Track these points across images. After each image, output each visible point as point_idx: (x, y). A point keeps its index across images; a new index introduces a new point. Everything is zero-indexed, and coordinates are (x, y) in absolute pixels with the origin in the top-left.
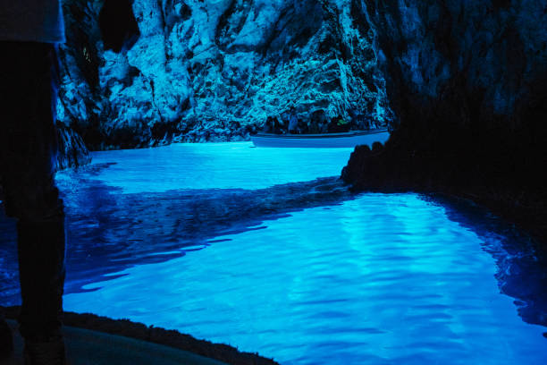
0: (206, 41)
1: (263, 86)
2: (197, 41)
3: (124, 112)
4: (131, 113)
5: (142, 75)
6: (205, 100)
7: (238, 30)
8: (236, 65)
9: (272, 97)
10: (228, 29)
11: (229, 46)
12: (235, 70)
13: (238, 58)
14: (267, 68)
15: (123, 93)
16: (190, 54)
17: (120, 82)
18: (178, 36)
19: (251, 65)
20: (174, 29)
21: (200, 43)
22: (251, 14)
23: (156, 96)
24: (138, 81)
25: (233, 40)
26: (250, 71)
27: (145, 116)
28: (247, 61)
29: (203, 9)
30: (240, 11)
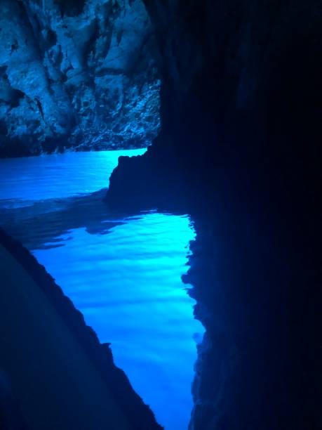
0: (76, 65)
1: (135, 105)
2: (68, 66)
3: (13, 128)
4: (21, 129)
5: (27, 97)
6: (87, 118)
7: (104, 55)
8: (106, 86)
9: (146, 115)
10: (94, 53)
11: (98, 69)
12: (107, 91)
13: (108, 81)
14: (134, 89)
15: (12, 112)
16: (64, 78)
17: (7, 103)
18: (51, 61)
19: (120, 86)
20: (46, 55)
21: (71, 68)
22: (114, 40)
23: (45, 116)
24: (23, 102)
25: (101, 64)
26: (120, 92)
27: (35, 132)
28: (116, 83)
29: (69, 35)
30: (103, 36)
